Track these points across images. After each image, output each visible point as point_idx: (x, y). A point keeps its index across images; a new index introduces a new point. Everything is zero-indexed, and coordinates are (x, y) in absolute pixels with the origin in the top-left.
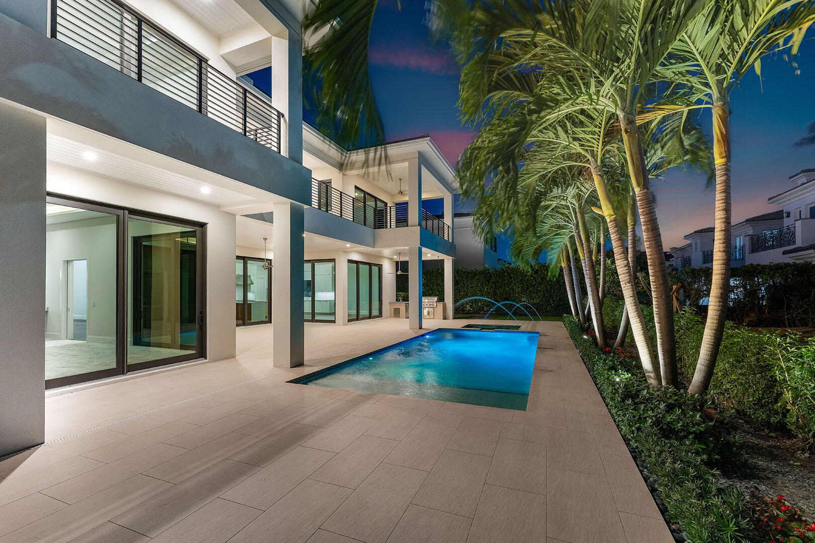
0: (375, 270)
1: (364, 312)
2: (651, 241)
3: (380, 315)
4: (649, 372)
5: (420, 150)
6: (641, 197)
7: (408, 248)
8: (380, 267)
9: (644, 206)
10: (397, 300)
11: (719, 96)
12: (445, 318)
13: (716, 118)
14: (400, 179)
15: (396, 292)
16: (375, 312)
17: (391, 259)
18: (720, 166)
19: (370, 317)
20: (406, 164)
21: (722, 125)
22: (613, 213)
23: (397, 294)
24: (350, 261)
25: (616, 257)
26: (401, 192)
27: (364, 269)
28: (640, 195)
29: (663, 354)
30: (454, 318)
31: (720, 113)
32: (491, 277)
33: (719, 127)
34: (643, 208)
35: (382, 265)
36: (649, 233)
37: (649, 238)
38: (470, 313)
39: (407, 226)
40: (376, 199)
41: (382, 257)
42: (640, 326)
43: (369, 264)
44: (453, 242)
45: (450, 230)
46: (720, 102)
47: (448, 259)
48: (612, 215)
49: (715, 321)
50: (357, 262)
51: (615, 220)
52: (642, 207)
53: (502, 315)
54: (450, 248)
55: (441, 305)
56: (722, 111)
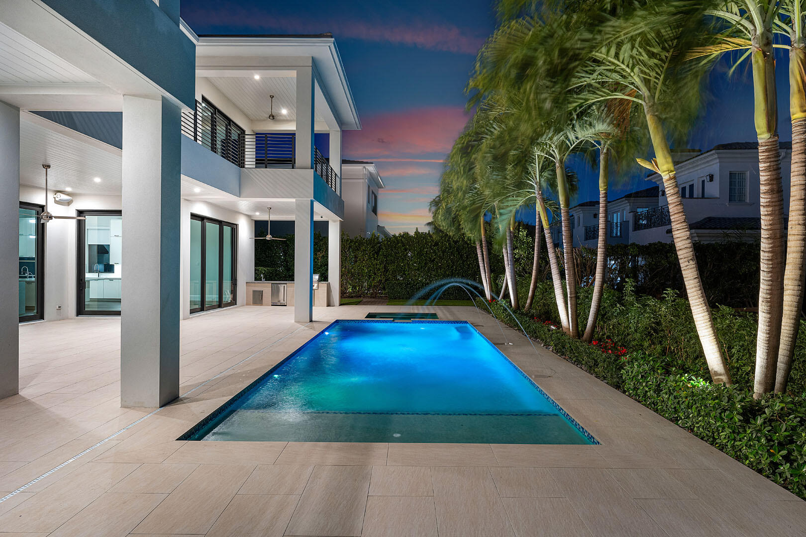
0: (227, 230)
1: (212, 296)
2: (775, 206)
3: (234, 302)
4: (720, 375)
5: (314, 55)
6: (770, 147)
7: (294, 200)
8: (234, 228)
9: (772, 160)
10: (256, 279)
11: (801, 35)
12: (329, 305)
13: (796, 63)
14: (272, 97)
15: (255, 266)
16: (228, 297)
17: (249, 216)
18: (800, 121)
19: (220, 304)
20: (293, 74)
21: (803, 72)
22: (672, 169)
23: (255, 270)
24: (194, 216)
25: (674, 226)
26: (273, 116)
27: (212, 229)
28: (767, 144)
29: (767, 353)
30: (341, 305)
31: (802, 56)
32: (380, 248)
33: (800, 72)
34: (770, 162)
35: (236, 225)
36: (774, 196)
37: (772, 202)
38: (352, 297)
39: (293, 168)
40: (229, 121)
41: (236, 212)
42: (707, 317)
43: (220, 223)
44: (341, 197)
45: (338, 180)
46: (802, 43)
47: (335, 221)
48: (672, 171)
49: (794, 309)
50: (202, 218)
51: (674, 178)
52: (769, 160)
53: (395, 299)
54: (337, 205)
55: (324, 285)
56: (804, 54)
